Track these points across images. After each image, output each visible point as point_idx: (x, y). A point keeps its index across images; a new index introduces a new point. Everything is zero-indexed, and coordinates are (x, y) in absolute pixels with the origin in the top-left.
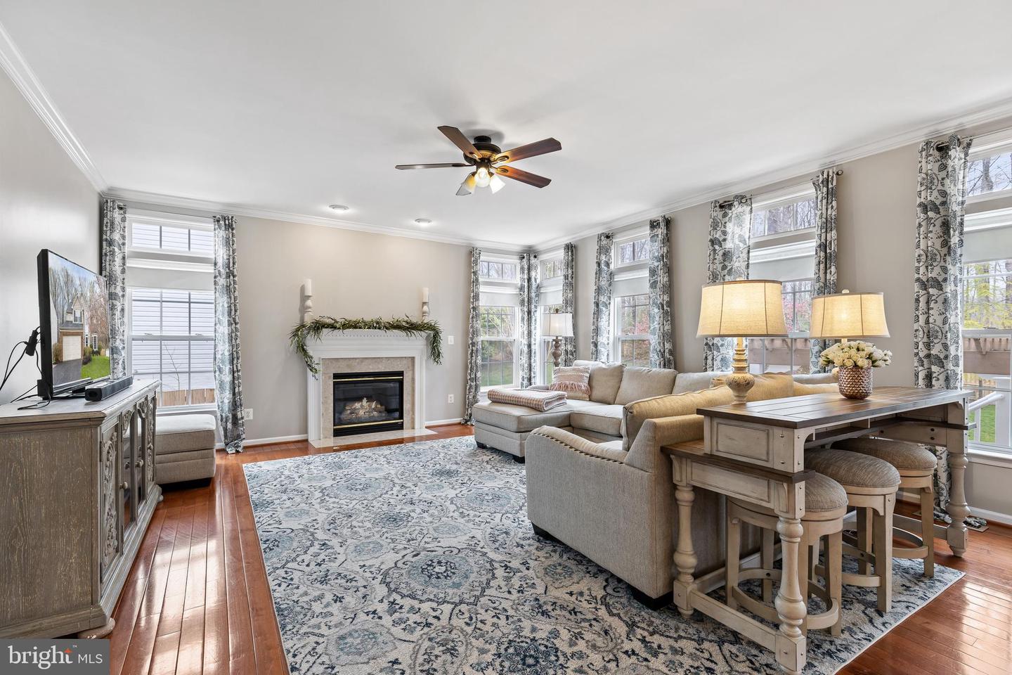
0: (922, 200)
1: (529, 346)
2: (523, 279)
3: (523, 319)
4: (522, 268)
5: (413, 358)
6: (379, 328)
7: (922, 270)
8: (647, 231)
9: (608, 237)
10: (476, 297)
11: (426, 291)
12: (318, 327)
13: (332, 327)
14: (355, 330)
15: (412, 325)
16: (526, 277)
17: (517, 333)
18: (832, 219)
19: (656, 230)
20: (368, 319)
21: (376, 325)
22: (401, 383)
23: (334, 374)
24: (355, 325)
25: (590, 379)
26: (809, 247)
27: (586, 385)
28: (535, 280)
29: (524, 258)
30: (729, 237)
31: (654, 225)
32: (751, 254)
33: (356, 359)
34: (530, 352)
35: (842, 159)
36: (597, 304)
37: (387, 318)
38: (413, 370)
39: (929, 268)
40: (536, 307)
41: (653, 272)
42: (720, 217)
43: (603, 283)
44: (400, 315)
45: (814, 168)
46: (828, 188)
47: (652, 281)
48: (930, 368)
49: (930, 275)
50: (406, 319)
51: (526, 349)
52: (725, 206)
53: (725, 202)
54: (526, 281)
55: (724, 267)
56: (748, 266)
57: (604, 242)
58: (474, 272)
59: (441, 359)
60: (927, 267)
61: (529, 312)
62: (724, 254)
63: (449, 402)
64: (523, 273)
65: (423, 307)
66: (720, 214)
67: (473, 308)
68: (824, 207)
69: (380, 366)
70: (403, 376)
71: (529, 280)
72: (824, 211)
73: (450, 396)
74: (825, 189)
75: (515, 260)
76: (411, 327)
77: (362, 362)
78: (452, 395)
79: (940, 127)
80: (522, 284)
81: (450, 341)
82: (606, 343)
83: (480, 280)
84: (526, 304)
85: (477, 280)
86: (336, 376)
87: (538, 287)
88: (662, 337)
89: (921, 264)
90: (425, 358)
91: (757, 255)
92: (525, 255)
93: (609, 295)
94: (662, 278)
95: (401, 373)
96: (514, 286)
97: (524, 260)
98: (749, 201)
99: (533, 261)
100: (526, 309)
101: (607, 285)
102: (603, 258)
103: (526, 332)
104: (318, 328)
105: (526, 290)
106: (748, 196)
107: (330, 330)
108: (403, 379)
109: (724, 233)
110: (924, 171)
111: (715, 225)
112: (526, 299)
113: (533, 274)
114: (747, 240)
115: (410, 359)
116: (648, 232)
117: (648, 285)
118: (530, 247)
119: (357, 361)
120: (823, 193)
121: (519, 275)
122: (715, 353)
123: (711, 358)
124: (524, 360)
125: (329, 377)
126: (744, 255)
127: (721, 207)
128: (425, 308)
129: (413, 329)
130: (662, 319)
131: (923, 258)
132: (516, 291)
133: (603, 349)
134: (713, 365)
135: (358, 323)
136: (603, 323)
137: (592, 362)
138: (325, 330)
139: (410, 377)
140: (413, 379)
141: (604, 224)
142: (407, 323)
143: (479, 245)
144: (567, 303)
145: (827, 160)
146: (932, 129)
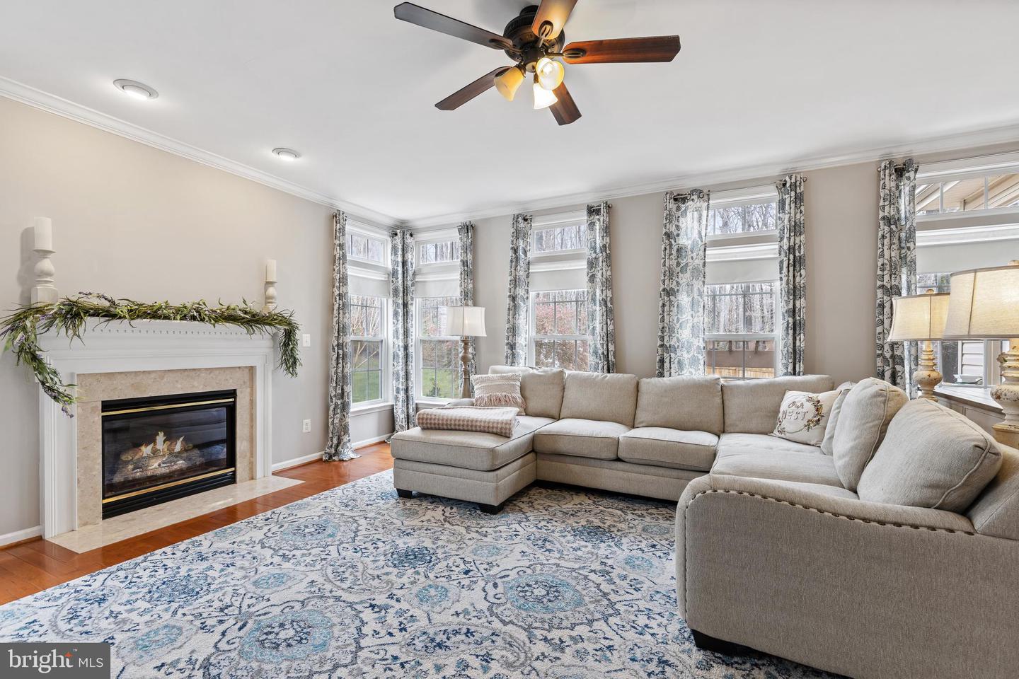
0: (886, 214)
1: (406, 348)
2: (395, 263)
3: (396, 314)
4: (394, 249)
5: (252, 369)
6: (203, 320)
7: (886, 278)
8: (583, 216)
9: (525, 220)
10: (344, 280)
11: (273, 265)
12: (73, 313)
13: (109, 314)
14: (153, 321)
15: (254, 316)
16: (400, 259)
17: (388, 331)
18: (800, 223)
19: (593, 217)
20: (176, 303)
21: (195, 315)
22: (231, 410)
23: (103, 402)
24: (154, 314)
25: (522, 389)
26: (770, 250)
27: (520, 396)
28: (412, 264)
29: (396, 234)
30: (682, 232)
31: (592, 211)
32: (707, 252)
33: (149, 372)
34: (407, 356)
35: (804, 167)
36: (514, 299)
37: (212, 304)
38: (252, 387)
39: (893, 276)
40: (412, 299)
41: (592, 264)
42: (674, 210)
43: (521, 273)
44: (233, 301)
45: (775, 171)
46: (796, 193)
47: (590, 274)
48: (894, 368)
49: (893, 283)
50: (242, 306)
51: (401, 353)
52: (680, 199)
53: (678, 195)
54: (400, 264)
55: (678, 264)
56: (704, 266)
57: (522, 225)
58: (340, 245)
59: (298, 369)
60: (891, 276)
61: (405, 305)
62: (678, 250)
63: (304, 431)
64: (396, 254)
65: (266, 290)
66: (673, 206)
67: (339, 295)
68: (792, 211)
69: (196, 384)
70: (235, 398)
71: (404, 263)
72: (793, 215)
73: (305, 421)
74: (793, 194)
75: (385, 236)
76: (252, 320)
77: (162, 378)
78: (309, 421)
79: (894, 150)
80: (393, 269)
81: (306, 341)
82: (524, 344)
83: (349, 257)
84: (401, 294)
85: (344, 256)
86: (107, 406)
87: (414, 274)
88: (605, 338)
89: (885, 272)
90: (271, 368)
91: (713, 254)
92: (398, 231)
93: (526, 288)
94: (601, 272)
95: (232, 394)
96: (384, 269)
97: (396, 238)
98: (706, 197)
99: (409, 240)
100: (401, 301)
101: (524, 277)
102: (521, 243)
103: (401, 331)
104: (77, 316)
105: (400, 276)
106: (705, 191)
107: (103, 319)
108: (234, 402)
109: (678, 227)
110: (887, 187)
111: (670, 218)
112: (401, 288)
113: (409, 256)
114: (704, 238)
115: (247, 370)
116: (586, 218)
117: (586, 279)
118: (403, 222)
119: (153, 375)
120: (791, 197)
121: (389, 257)
122: (672, 355)
123: (668, 361)
124: (400, 367)
125: (94, 409)
126: (701, 253)
127: (676, 200)
128: (271, 291)
129: (257, 322)
130: (605, 317)
131: (888, 267)
132: (383, 277)
133: (521, 352)
134: (670, 368)
135: (159, 309)
136: (521, 321)
137: (508, 368)
138: (90, 321)
139: (248, 399)
140: (252, 403)
141: (520, 203)
142: (246, 313)
143: (342, 207)
144: (466, 295)
145: (790, 166)
146: (887, 151)
